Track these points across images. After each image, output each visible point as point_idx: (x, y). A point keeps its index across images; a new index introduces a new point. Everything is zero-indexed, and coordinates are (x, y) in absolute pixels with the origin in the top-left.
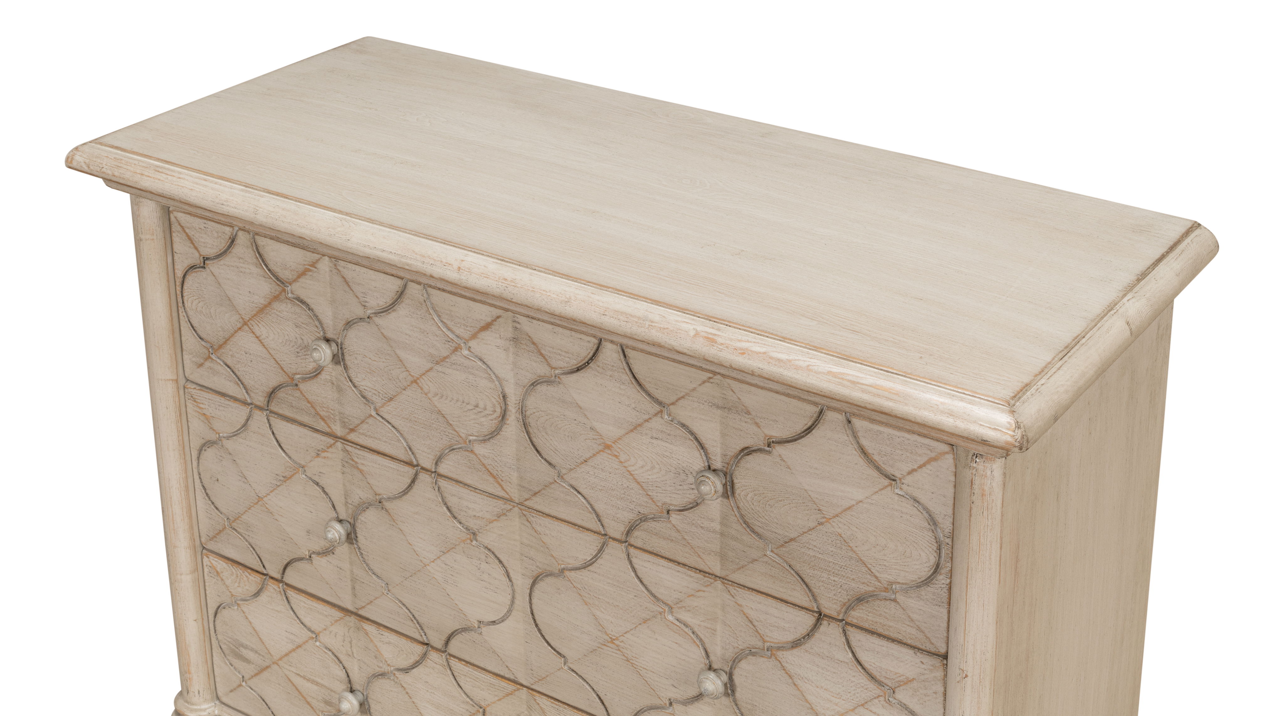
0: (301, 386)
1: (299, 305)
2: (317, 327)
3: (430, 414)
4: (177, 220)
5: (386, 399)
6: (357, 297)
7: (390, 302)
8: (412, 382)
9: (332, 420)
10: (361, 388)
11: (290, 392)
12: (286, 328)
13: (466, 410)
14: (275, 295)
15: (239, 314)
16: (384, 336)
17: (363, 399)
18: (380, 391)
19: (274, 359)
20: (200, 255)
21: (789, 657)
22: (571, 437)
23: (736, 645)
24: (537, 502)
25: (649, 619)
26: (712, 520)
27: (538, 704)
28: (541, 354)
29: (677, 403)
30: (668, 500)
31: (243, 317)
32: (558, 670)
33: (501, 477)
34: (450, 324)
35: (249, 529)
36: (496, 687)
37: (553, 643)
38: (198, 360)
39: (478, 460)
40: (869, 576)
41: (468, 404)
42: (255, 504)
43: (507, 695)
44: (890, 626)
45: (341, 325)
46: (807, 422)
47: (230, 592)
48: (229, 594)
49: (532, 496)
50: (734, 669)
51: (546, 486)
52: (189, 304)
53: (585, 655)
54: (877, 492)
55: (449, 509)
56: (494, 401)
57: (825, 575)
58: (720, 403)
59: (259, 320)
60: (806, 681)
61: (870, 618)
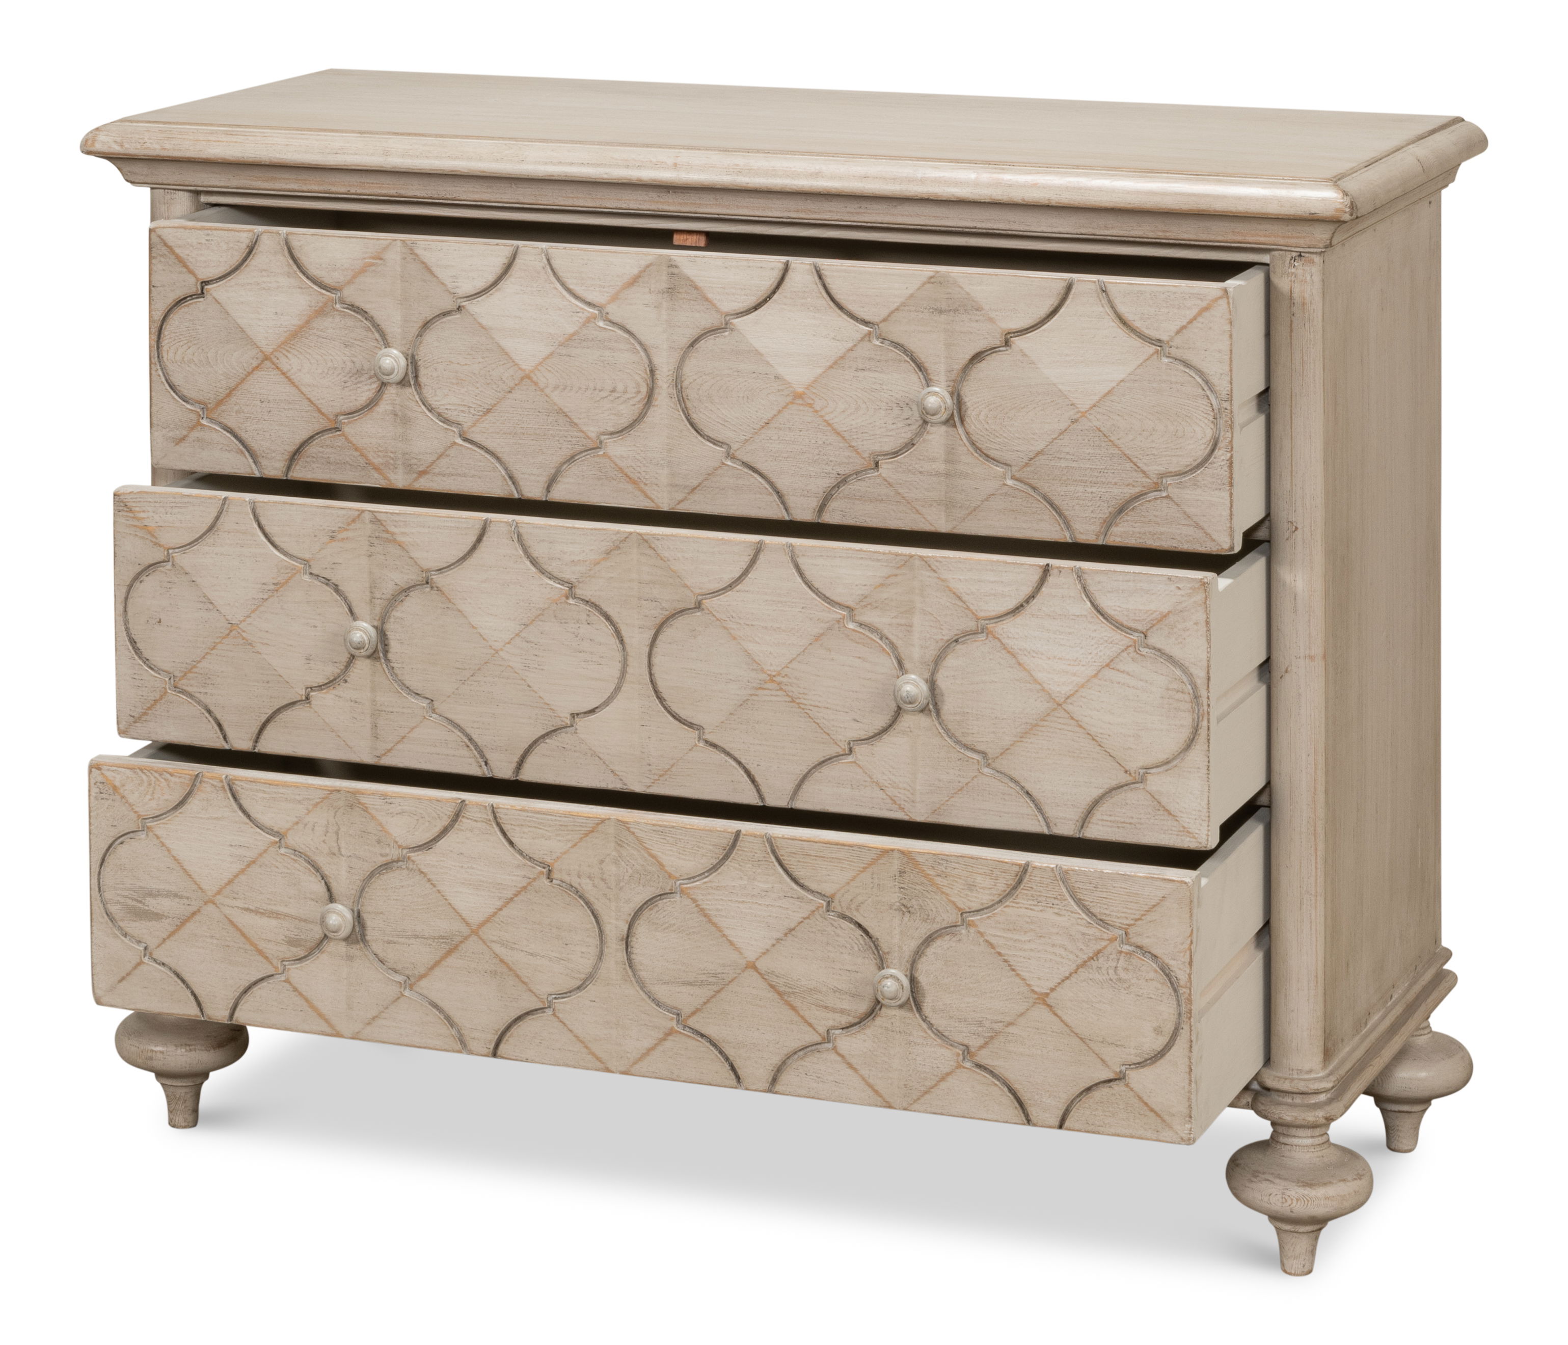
0: (347, 429)
1: (352, 315)
2: (376, 340)
3: (546, 417)
4: (162, 239)
5: (481, 413)
6: (443, 284)
7: (491, 278)
8: (522, 379)
9: (392, 467)
10: (441, 410)
11: (328, 442)
12: (329, 352)
13: (598, 399)
14: (316, 308)
15: (257, 347)
16: (482, 327)
17: (443, 425)
18: (471, 405)
20: (198, 279)
21: (1010, 629)
22: (748, 397)
23: (940, 637)
24: (695, 501)
25: (822, 634)
26: (934, 460)
27: (633, 833)
28: (707, 299)
29: (889, 319)
30: (877, 448)
31: (264, 350)
32: (690, 750)
33: (644, 481)
34: (579, 290)
35: (208, 681)
36: (569, 828)
37: (683, 714)
38: (178, 433)
39: (612, 465)
40: (1135, 474)
41: (601, 390)
42: (224, 638)
43: (586, 835)
44: (1162, 534)
45: (414, 329)
46: (1052, 302)
47: (136, 812)
48: (133, 816)
49: (689, 494)
50: (938, 672)
51: (709, 475)
52: (171, 355)
53: (731, 714)
54: (1141, 365)
55: (534, 562)
56: (638, 378)
57: (1080, 489)
58: (944, 306)
59: (289, 349)
60: (1034, 655)
61: (1137, 530)
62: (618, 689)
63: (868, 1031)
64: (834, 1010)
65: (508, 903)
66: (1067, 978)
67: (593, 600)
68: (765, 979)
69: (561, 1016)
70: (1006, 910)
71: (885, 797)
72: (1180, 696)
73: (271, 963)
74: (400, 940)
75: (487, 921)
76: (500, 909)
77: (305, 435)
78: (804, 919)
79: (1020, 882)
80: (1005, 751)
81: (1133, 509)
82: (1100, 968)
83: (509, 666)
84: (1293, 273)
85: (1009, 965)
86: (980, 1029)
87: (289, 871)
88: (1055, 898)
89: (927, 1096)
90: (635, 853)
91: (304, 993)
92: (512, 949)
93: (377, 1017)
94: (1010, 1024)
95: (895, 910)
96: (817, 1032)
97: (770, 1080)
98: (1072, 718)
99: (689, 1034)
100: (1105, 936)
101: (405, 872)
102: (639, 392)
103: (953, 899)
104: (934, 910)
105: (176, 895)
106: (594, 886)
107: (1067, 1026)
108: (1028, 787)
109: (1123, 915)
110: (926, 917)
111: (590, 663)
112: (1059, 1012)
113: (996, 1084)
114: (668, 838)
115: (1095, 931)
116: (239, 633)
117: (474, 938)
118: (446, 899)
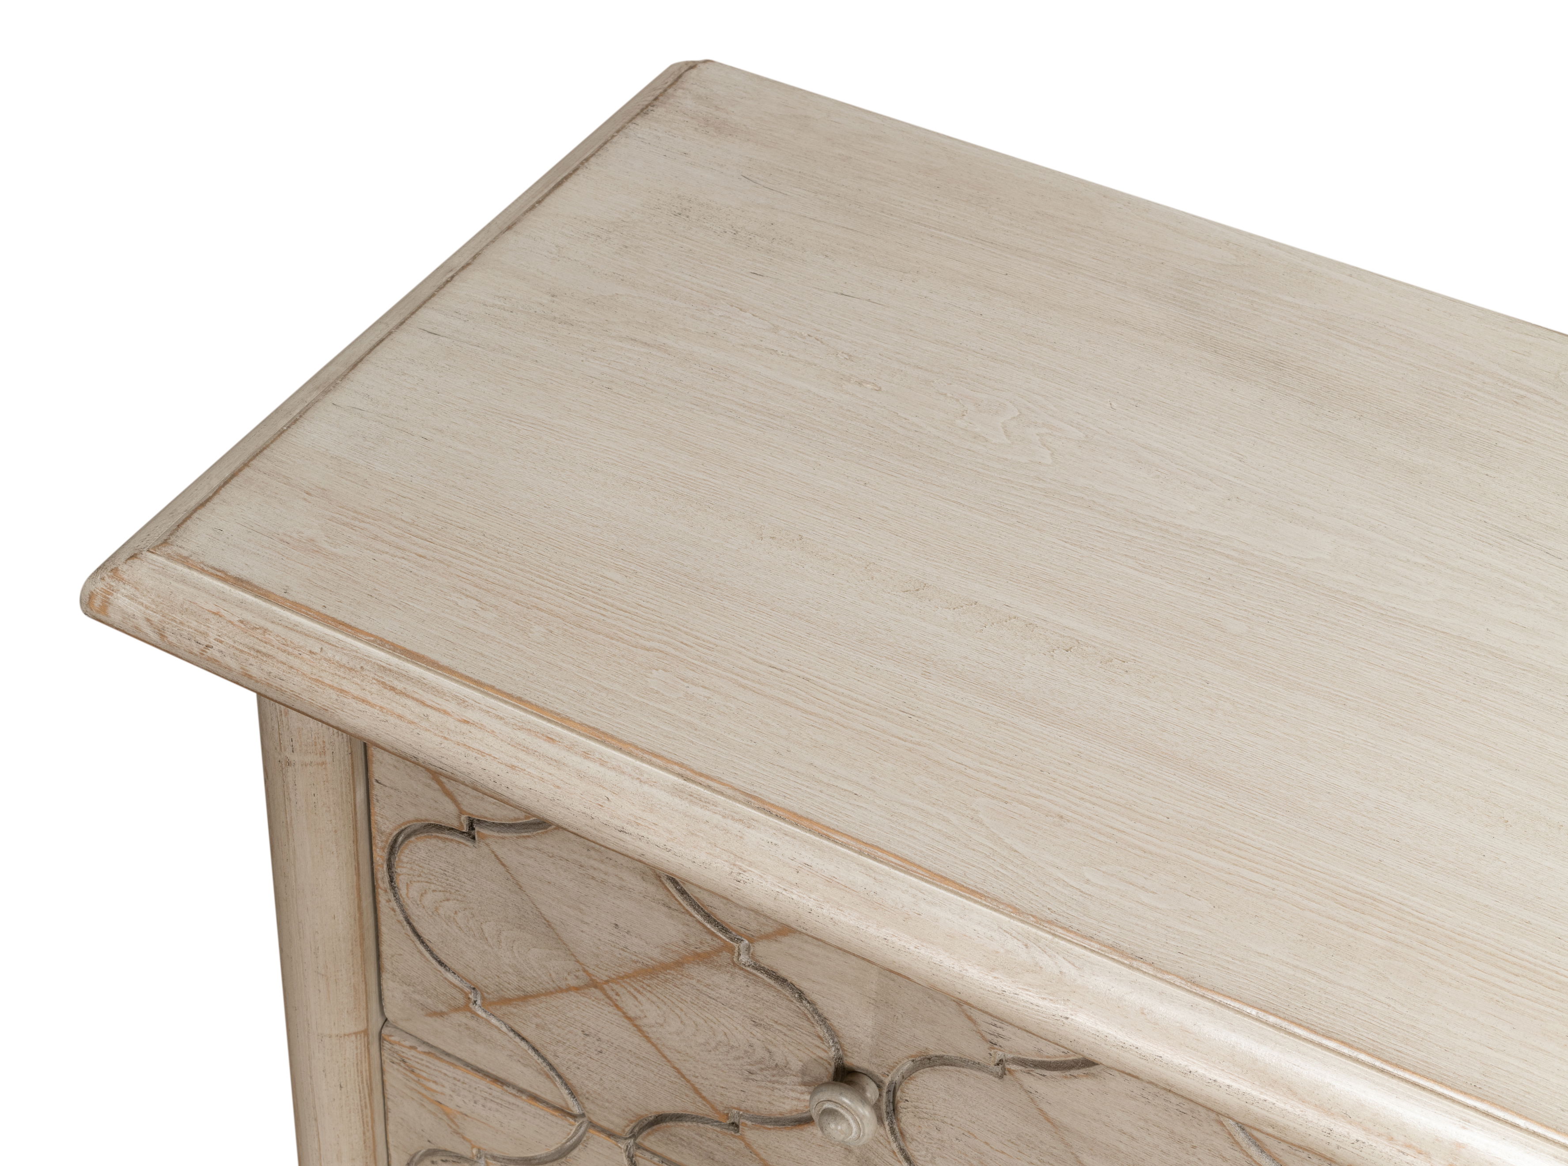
0: (751, 1134)
1: (771, 985)
2: (819, 1038)
11: (712, 1136)
12: (722, 1020)
14: (698, 951)
15: (578, 962)
19: (675, 1067)
20: (461, 812)
45: (901, 1054)
52: (414, 893)
59: (642, 989)
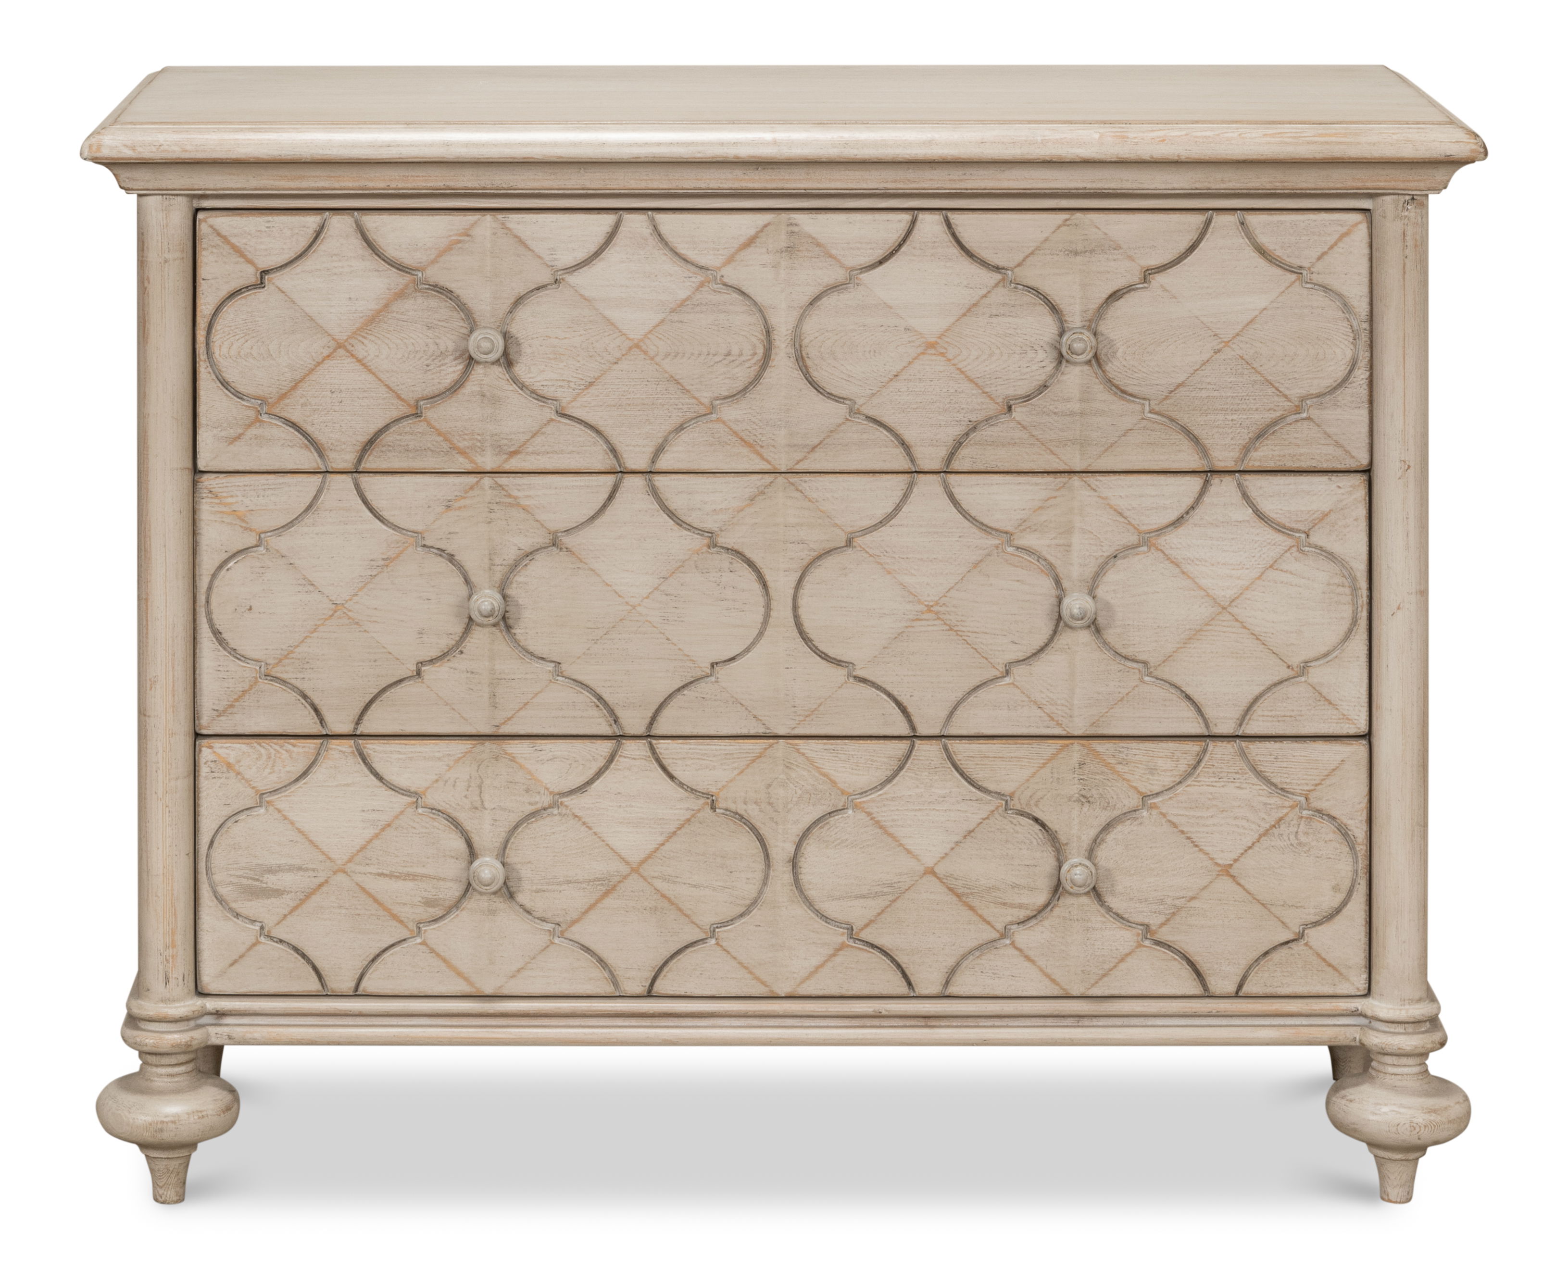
0: (429, 414)
1: (434, 296)
2: (463, 319)
3: (656, 386)
4: (214, 229)
5: (582, 387)
6: (539, 257)
7: (591, 251)
8: (630, 348)
9: (479, 450)
10: (534, 387)
11: (406, 430)
12: (410, 335)
13: (712, 364)
14: (396, 290)
15: (329, 335)
16: (585, 299)
17: (537, 402)
18: (571, 379)
19: (386, 385)
20: (257, 269)
21: (1173, 540)
22: (875, 351)
23: (1100, 554)
24: (815, 460)
25: (981, 561)
26: (1068, 400)
27: (803, 754)
28: (831, 256)
29: (1024, 263)
30: (1011, 392)
31: (337, 337)
32: (839, 688)
33: (760, 443)
34: (690, 254)
35: (306, 666)
36: (735, 756)
37: (831, 653)
38: (232, 432)
39: (727, 430)
40: (1276, 398)
41: (714, 355)
42: (326, 619)
43: (753, 761)
44: (1301, 455)
45: (506, 306)
46: (1194, 236)
47: (253, 788)
48: (251, 792)
49: (808, 453)
50: (1097, 586)
51: (831, 432)
52: (224, 350)
53: (884, 648)
54: (1283, 292)
55: (671, 514)
56: (754, 339)
57: (1221, 417)
58: (1080, 248)
59: (366, 335)
60: (1198, 563)
61: (1276, 453)
62: (761, 634)
63: (1046, 923)
64: (1012, 906)
65: (670, 837)
66: (1250, 848)
67: (736, 547)
68: (944, 883)
69: (724, 944)
70: (1188, 789)
71: (1043, 714)
72: (1340, 590)
73: (406, 926)
74: (550, 887)
75: (649, 857)
76: (663, 844)
77: (380, 424)
78: (984, 819)
79: (1199, 762)
80: (1167, 659)
81: (1273, 433)
82: (1282, 835)
83: (647, 621)
84: (1406, 217)
85: (1193, 842)
86: (1162, 907)
87: (427, 831)
88: (1236, 773)
89: (1106, 979)
90: (805, 773)
91: (442, 954)
92: (675, 882)
93: (522, 968)
94: (1193, 898)
95: (1074, 801)
96: (995, 929)
97: (944, 982)
98: (1237, 620)
99: (861, 946)
100: (1287, 804)
101: (557, 818)
102: (755, 354)
103: (1134, 784)
104: (1115, 797)
105: (300, 869)
106: (761, 811)
107: (1250, 893)
108: (1189, 691)
109: (1303, 782)
110: (1106, 804)
111: (733, 610)
112: (1242, 882)
113: (1175, 959)
114: (839, 755)
115: (1275, 800)
116: (345, 613)
117: (635, 876)
118: (603, 841)
